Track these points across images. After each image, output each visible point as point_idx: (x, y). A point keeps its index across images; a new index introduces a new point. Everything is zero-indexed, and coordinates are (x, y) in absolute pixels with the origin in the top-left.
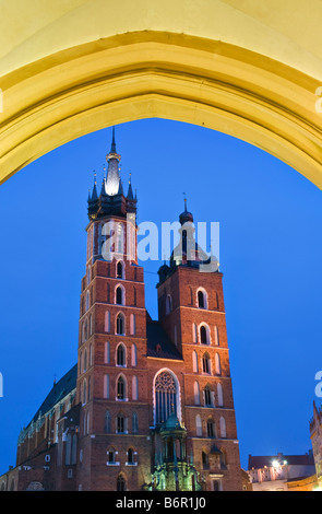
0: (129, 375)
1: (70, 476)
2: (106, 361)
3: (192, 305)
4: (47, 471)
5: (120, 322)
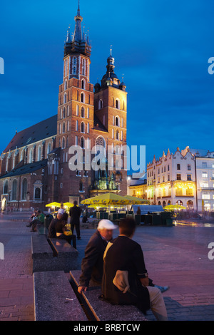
0: (86, 137)
1: (56, 179)
2: (76, 130)
3: (113, 106)
4: (43, 176)
5: (83, 111)
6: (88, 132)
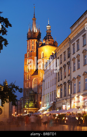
6: (30, 79)
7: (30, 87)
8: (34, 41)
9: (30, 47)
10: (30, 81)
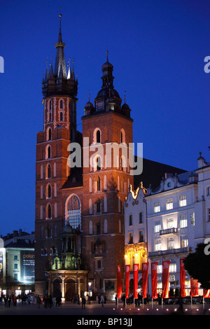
2: (42, 197)
3: (91, 144)
6: (55, 195)
7: (56, 216)
8: (66, 100)
9: (55, 115)
10: (58, 202)
